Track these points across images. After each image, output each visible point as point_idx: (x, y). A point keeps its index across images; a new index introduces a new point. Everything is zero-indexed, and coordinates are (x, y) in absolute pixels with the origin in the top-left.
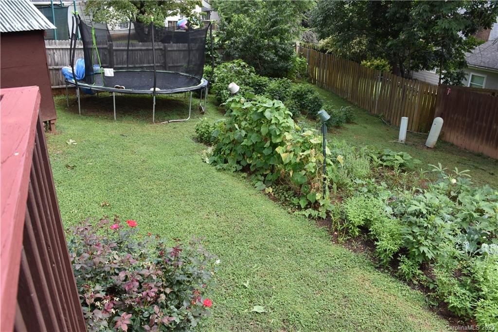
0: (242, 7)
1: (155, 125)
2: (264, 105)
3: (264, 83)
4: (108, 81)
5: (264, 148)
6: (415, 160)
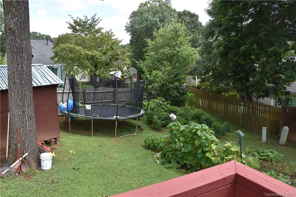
0: (154, 66)
1: (117, 138)
2: (196, 127)
3: (175, 110)
4: (87, 112)
5: (197, 154)
6: (280, 154)
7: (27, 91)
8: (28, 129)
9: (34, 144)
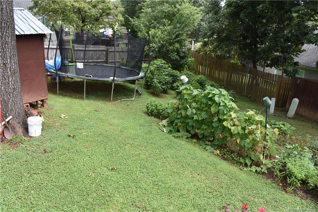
0: (150, 24)
1: (113, 103)
2: (213, 92)
3: (176, 74)
4: (78, 71)
5: (213, 122)
6: (292, 127)
7: (8, 37)
8: (11, 86)
9: (19, 106)
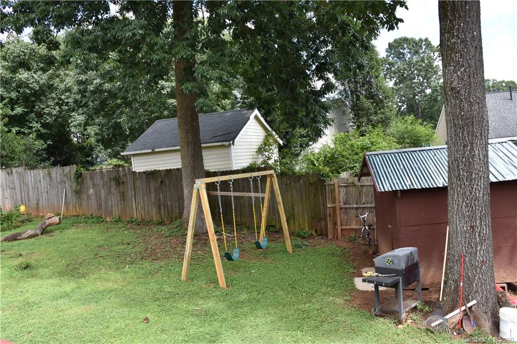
7: (480, 191)
8: (479, 257)
9: (488, 287)
